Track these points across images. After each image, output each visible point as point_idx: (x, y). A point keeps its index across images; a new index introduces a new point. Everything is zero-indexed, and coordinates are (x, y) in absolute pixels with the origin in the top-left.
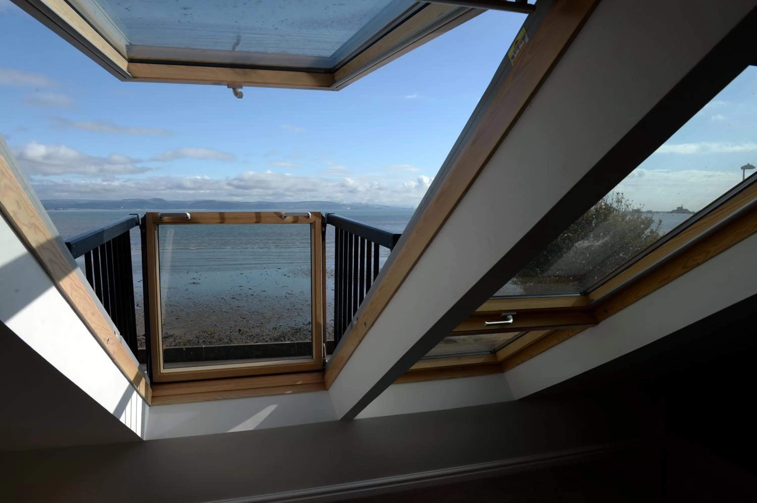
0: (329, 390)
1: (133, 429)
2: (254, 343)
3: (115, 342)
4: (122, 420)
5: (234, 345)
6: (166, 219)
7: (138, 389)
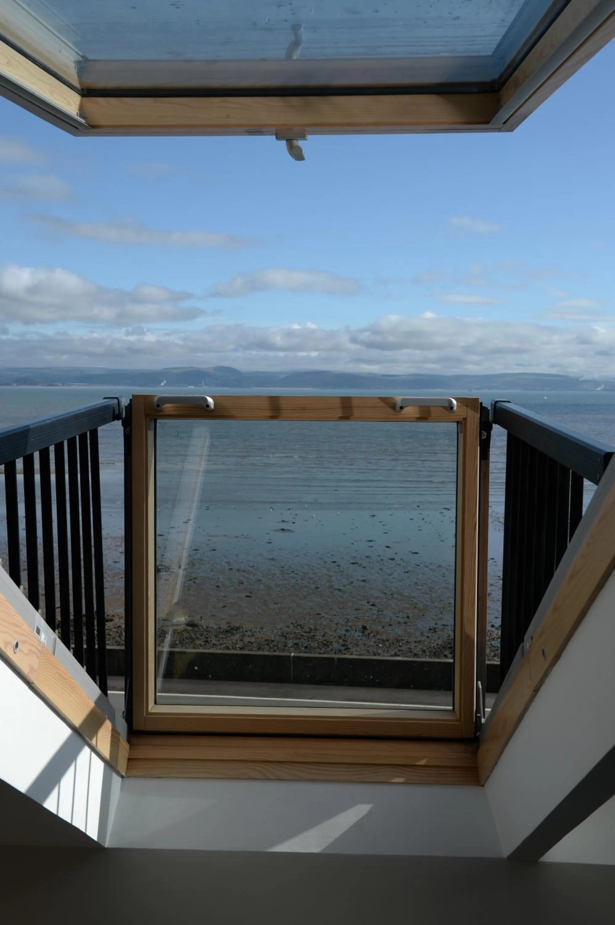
0: (486, 785)
1: (78, 823)
2: (392, 656)
3: (34, 649)
4: (50, 805)
5: (352, 657)
6: (168, 407)
7: (94, 742)
